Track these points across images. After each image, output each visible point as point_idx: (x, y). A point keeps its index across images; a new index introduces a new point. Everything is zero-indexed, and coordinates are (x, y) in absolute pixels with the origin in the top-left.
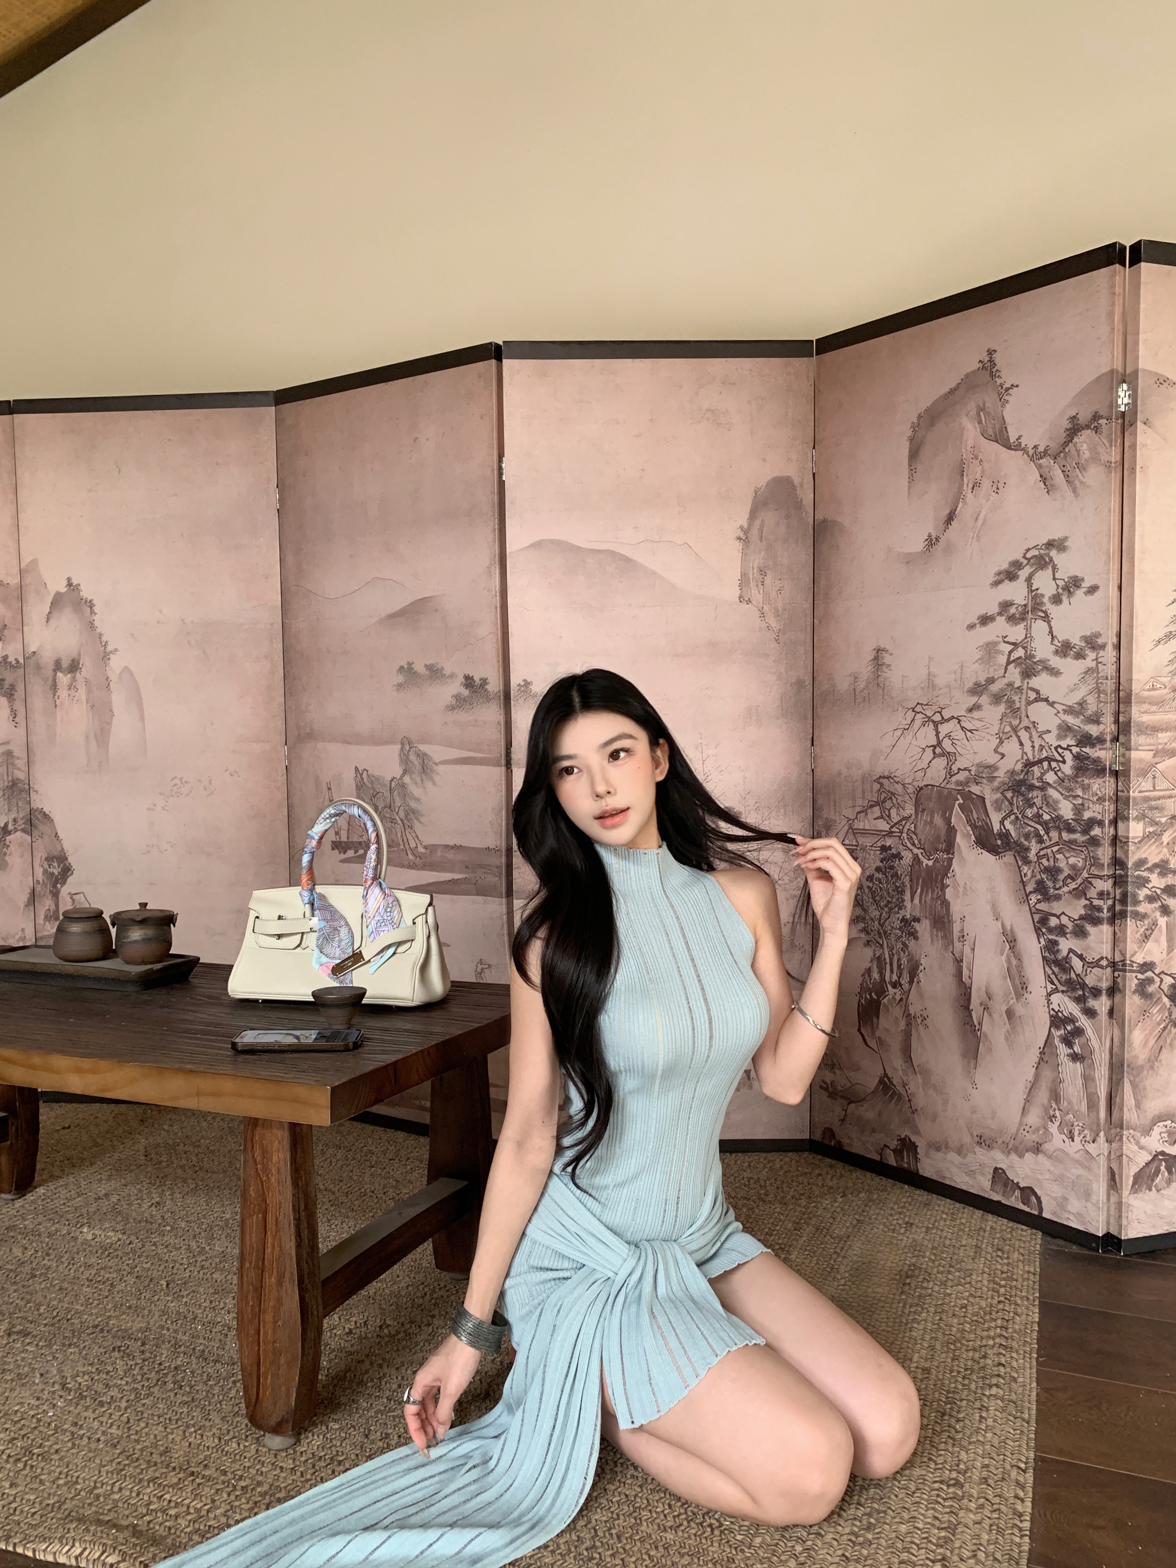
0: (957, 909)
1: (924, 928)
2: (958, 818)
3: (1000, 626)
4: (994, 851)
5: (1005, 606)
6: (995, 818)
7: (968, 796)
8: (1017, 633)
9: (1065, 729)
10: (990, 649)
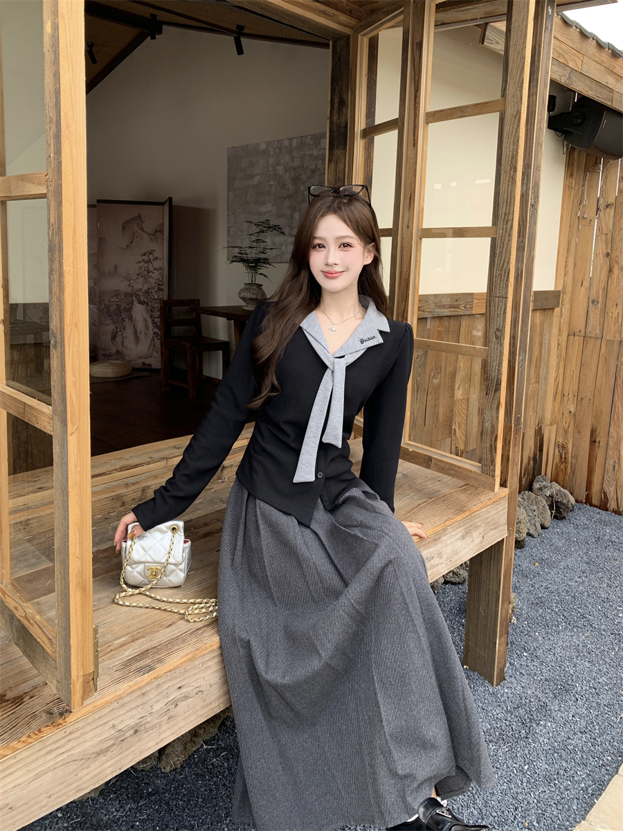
0: (134, 316)
1: (127, 320)
2: (134, 298)
3: (143, 264)
4: (142, 304)
5: (143, 260)
6: (142, 299)
7: (136, 294)
8: (146, 265)
9: (156, 283)
10: (141, 268)
